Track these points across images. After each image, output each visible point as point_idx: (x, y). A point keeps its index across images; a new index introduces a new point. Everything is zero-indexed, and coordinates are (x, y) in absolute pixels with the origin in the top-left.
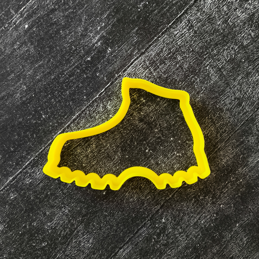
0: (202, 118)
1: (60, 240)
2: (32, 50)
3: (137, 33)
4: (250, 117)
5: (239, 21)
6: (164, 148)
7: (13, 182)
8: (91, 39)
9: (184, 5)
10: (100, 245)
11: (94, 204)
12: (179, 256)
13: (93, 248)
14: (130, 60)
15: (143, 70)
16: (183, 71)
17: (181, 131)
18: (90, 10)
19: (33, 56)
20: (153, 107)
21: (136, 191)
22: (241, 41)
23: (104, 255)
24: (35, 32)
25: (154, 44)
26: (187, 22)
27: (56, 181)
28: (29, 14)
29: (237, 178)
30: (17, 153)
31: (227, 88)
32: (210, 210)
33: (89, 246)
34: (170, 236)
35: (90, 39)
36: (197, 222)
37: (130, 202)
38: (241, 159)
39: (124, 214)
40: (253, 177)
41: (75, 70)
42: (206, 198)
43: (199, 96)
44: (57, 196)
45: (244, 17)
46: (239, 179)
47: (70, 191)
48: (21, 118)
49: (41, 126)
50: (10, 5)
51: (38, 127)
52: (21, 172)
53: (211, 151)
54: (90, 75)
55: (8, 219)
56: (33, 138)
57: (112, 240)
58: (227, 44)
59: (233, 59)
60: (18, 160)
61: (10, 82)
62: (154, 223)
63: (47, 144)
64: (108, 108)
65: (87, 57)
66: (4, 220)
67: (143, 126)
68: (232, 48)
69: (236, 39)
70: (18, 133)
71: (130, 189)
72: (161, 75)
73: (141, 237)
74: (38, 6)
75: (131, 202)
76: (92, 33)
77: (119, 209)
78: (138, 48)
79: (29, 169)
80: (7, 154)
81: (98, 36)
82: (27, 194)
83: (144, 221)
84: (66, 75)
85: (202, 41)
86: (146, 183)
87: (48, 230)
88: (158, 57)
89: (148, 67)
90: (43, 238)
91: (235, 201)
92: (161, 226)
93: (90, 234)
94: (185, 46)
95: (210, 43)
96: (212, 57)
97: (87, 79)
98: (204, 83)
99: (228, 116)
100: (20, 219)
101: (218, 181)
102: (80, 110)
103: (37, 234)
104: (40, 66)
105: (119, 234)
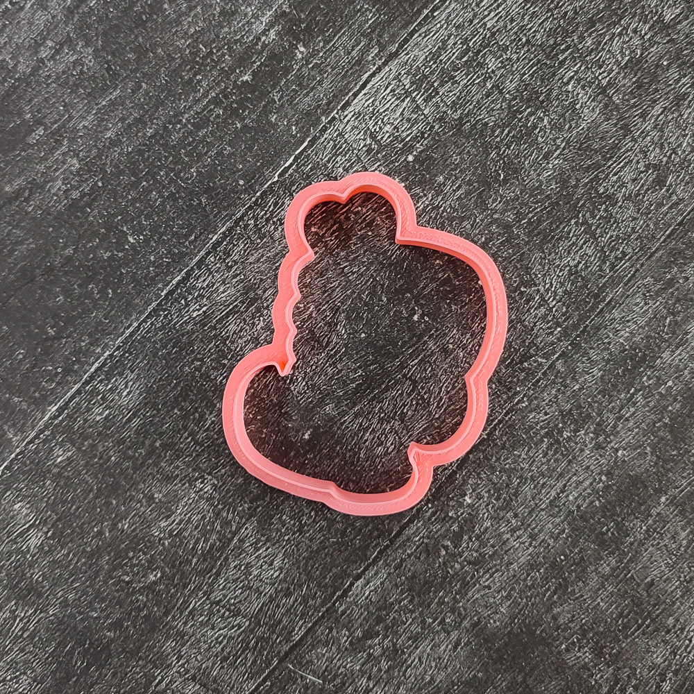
0: (561, 223)
1: (196, 565)
2: (90, 61)
3: (373, 1)
4: (688, 214)
6: (461, 309)
7: (60, 418)
8: (249, 24)
12: (513, 589)
13: (285, 580)
14: (360, 77)
15: (396, 103)
16: (504, 100)
17: (504, 260)
19: (93, 78)
20: (427, 199)
21: (391, 427)
22: (657, 12)
23: (314, 597)
24: (94, 10)
25: (423, 30)
27: (176, 411)
29: (658, 378)
30: (66, 342)
31: (624, 138)
32: (589, 466)
33: (272, 575)
34: (488, 539)
35: (248, 22)
36: (557, 497)
37: (378, 457)
38: (669, 327)
41: (211, 110)
42: (579, 436)
43: (551, 166)
44: (181, 450)
46: (663, 381)
47: (215, 436)
48: (69, 246)
49: (127, 265)
51: (119, 267)
52: (78, 392)
53: (589, 311)
54: (252, 122)
55: (53, 514)
56: (106, 300)
57: (332, 556)
58: (620, 20)
59: (639, 61)
60: (69, 359)
61: (33, 149)
62: (444, 508)
63: (144, 313)
65: (241, 72)
66: (42, 518)
67: (402, 253)
68: (635, 31)
69: (644, 6)
70: (63, 287)
71: (375, 421)
72: (445, 112)
73: (410, 546)
75: (380, 457)
76: (250, 5)
77: (349, 476)
78: (378, 41)
79: (101, 381)
80: (38, 344)
82: (101, 449)
84: (185, 125)
85: (552, 15)
86: (417, 404)
87: (160, 539)
88: (434, 63)
89: (408, 94)
90: (148, 561)
91: (655, 437)
92: (462, 514)
93: (274, 545)
94: (506, 32)
95: (574, 19)
96: (582, 58)
97: (244, 134)
98: (561, 129)
99: (630, 216)
100: (84, 515)
101: (608, 388)
102: (231, 219)
103: (134, 550)
104: (112, 103)
105: (351, 541)
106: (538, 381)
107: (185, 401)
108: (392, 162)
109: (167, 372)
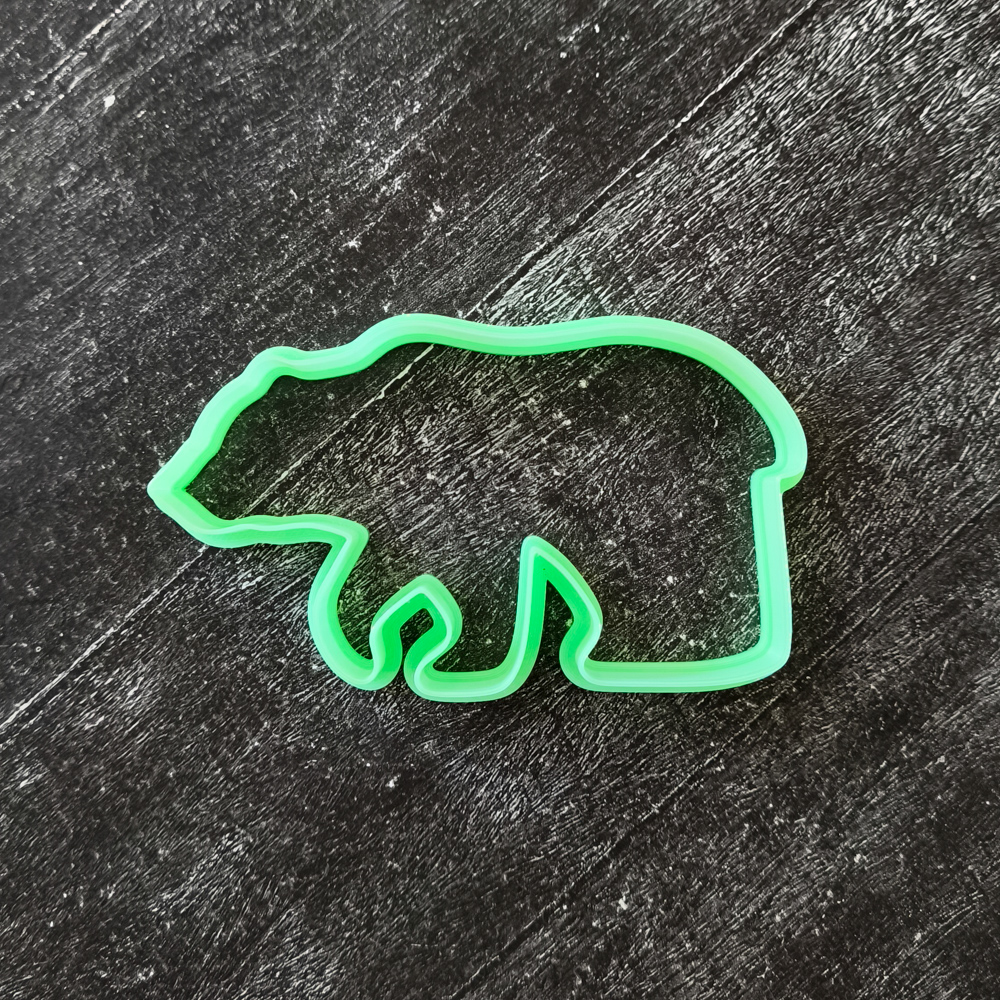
0: (797, 502)
1: (208, 962)
2: (129, 199)
3: (549, 148)
4: (988, 507)
5: (963, 120)
6: (637, 615)
7: (31, 722)
8: (366, 165)
9: (744, 42)
10: (364, 988)
11: (350, 827)
14: (520, 256)
15: (570, 300)
16: (729, 310)
17: (709, 549)
18: (368, 46)
19: (131, 224)
20: (603, 447)
21: (518, 783)
22: (967, 200)
24: (141, 124)
25: (618, 197)
26: (753, 112)
27: (203, 727)
28: (120, 50)
29: (925, 750)
30: (52, 609)
31: (902, 384)
32: (809, 873)
33: (321, 990)
34: (647, 968)
35: (363, 163)
36: (757, 916)
37: (494, 826)
38: (946, 674)
39: (465, 872)
40: (989, 749)
41: (297, 286)
42: (797, 825)
44: (205, 787)
45: (986, 104)
46: (931, 755)
47: (257, 770)
48: (72, 467)
50: (47, 11)
51: (140, 506)
52: (63, 684)
53: (827, 637)
54: (355, 308)
56: (117, 552)
57: (412, 971)
58: (911, 208)
59: (934, 272)
60: (53, 634)
61: (33, 320)
62: (585, 913)
63: (170, 577)
64: (421, 443)
65: (346, 234)
67: (558, 524)
68: (931, 227)
69: (948, 191)
70: (57, 526)
71: (495, 771)
73: (530, 966)
74: (160, 21)
75: (498, 826)
76: (369, 138)
77: (448, 850)
78: (551, 206)
79: (97, 672)
80: (10, 607)
81: (395, 153)
82: (86, 774)
83: (544, 903)
84: (257, 306)
85: (810, 192)
86: (560, 751)
87: (160, 919)
88: (630, 247)
89: (587, 288)
90: (139, 952)
91: (913, 839)
92: (612, 925)
93: (328, 943)
94: (740, 211)
95: (842, 201)
96: (849, 260)
97: (342, 326)
98: (808, 362)
99: (901, 501)
100: (51, 871)
101: (848, 756)
102: (310, 449)
103: (119, 932)
104: (155, 263)
105: (443, 950)
106: (743, 735)
107: (217, 712)
108: (556, 387)
109: (195, 668)
